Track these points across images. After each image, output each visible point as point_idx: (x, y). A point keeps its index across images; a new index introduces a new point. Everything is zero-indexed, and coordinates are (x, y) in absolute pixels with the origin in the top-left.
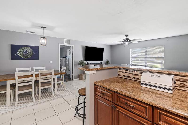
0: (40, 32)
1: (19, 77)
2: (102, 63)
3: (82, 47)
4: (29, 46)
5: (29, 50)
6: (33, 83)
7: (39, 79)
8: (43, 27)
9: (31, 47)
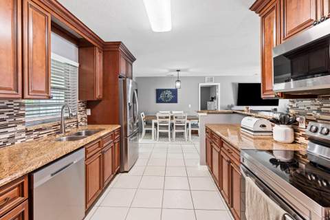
0: (175, 74)
1: (160, 118)
2: (275, 110)
3: (233, 84)
4: (169, 90)
5: (169, 93)
6: (169, 125)
7: (174, 121)
8: (178, 71)
9: (171, 90)
